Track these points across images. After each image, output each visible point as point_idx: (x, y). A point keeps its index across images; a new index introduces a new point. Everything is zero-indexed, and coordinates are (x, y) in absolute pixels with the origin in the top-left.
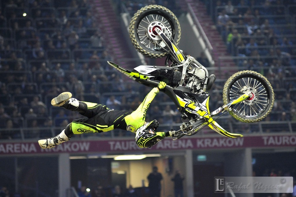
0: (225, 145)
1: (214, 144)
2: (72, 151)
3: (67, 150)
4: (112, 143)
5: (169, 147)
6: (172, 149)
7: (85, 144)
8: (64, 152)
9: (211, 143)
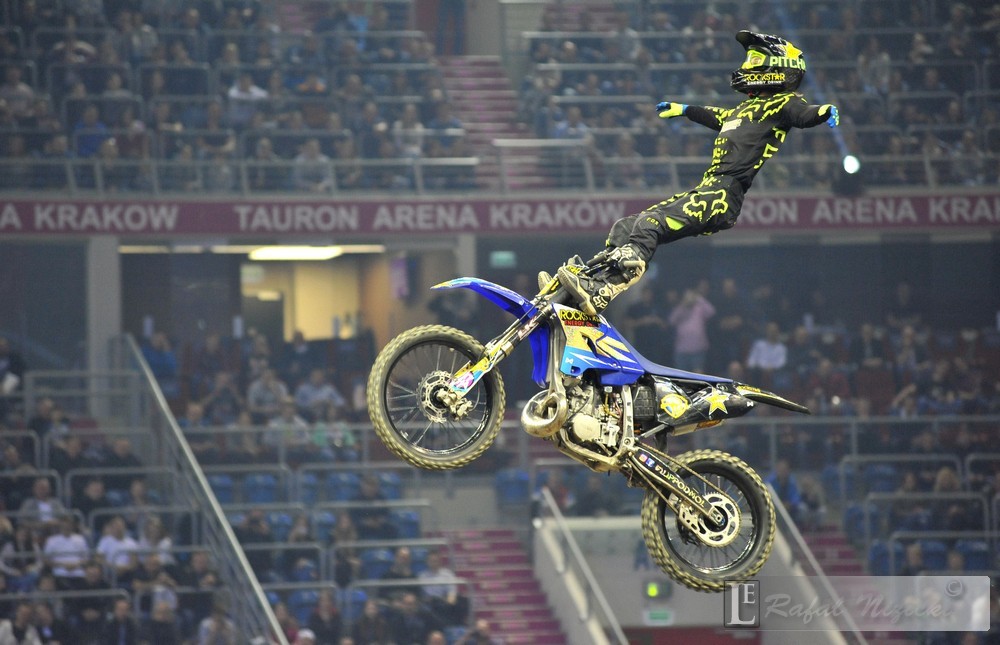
0: (570, 222)
1: (539, 220)
2: (127, 231)
3: (112, 225)
4: (243, 211)
5: (411, 224)
6: (418, 231)
7: (163, 211)
8: (103, 232)
9: (532, 218)
